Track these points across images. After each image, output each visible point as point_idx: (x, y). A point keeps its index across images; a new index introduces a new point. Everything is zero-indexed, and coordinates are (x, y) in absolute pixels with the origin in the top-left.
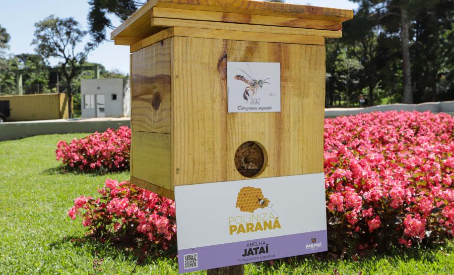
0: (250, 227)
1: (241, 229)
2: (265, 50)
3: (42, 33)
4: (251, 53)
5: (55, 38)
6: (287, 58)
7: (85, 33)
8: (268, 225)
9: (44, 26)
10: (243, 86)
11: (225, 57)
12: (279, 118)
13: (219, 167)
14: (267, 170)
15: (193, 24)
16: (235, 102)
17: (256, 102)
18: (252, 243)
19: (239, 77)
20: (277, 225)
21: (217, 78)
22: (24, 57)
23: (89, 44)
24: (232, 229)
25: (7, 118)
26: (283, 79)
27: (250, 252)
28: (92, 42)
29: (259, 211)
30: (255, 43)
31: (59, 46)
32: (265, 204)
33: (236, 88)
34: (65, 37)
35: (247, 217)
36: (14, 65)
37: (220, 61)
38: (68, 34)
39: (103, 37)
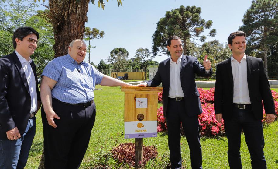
0: (140, 131)
1: (138, 131)
2: (144, 95)
3: (138, 53)
4: (141, 96)
5: (142, 55)
6: (149, 97)
7: (151, 53)
8: (144, 131)
9: (138, 51)
10: (139, 103)
11: (135, 97)
12: (147, 109)
13: (134, 118)
14: (144, 119)
15: (129, 91)
16: (137, 106)
17: (142, 106)
18: (140, 134)
19: (138, 101)
20: (146, 131)
21: (134, 101)
22: (133, 59)
23: (152, 57)
24: (136, 131)
25: (127, 79)
26: (148, 101)
27: (140, 136)
28: (153, 56)
29: (142, 128)
30: (142, 94)
31: (143, 57)
32: (143, 126)
33: (137, 103)
34: (145, 54)
35: (139, 129)
36: (130, 62)
37: (135, 98)
38: (146, 53)
39: (156, 54)
